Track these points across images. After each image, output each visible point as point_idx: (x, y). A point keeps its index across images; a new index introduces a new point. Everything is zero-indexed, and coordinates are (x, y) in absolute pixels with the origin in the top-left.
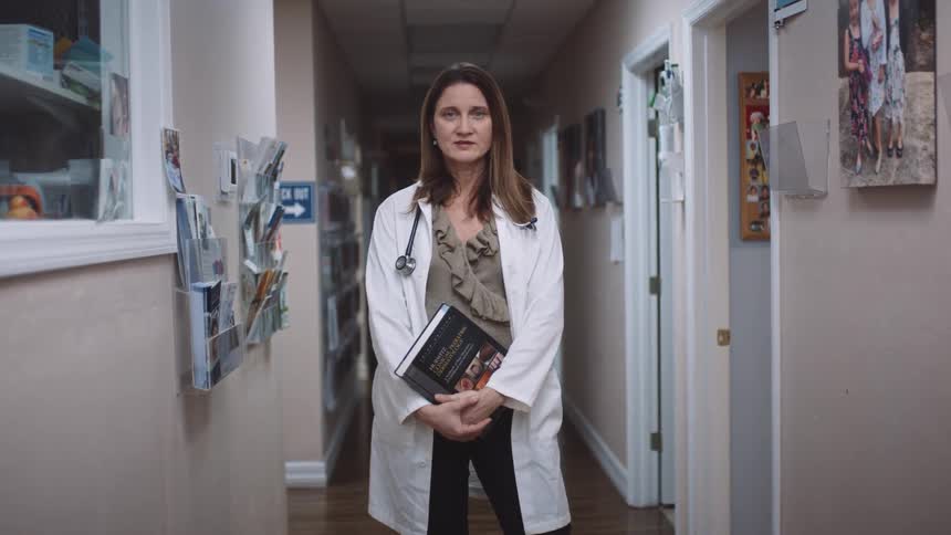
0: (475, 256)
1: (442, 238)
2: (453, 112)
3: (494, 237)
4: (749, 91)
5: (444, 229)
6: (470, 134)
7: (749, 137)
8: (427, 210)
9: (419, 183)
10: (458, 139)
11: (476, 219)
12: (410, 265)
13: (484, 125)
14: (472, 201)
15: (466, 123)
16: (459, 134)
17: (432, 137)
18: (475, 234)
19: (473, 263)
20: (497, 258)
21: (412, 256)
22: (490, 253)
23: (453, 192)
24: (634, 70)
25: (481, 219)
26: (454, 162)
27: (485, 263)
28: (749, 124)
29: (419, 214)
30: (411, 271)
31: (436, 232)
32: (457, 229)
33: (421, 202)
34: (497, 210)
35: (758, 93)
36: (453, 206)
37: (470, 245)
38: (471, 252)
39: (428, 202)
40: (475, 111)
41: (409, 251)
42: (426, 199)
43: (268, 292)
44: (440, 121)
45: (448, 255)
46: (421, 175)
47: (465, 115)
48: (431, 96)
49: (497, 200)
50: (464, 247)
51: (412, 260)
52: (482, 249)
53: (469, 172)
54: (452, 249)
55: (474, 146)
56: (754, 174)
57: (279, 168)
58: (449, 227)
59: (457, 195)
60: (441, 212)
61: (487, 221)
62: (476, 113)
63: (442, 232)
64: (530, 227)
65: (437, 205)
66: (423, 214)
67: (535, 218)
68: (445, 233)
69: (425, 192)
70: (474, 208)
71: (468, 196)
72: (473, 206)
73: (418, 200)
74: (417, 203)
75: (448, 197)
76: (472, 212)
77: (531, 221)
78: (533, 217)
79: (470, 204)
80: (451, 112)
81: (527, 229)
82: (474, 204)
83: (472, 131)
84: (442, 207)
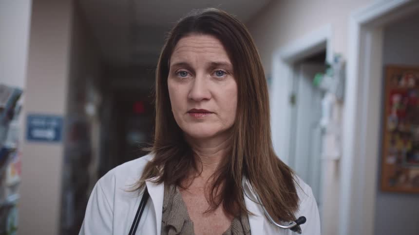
2: (188, 70)
4: (392, 78)
5: (177, 223)
6: (206, 99)
7: (390, 112)
8: (157, 193)
11: (220, 211)
15: (203, 85)
16: (192, 101)
23: (192, 170)
25: (228, 211)
28: (391, 103)
29: (146, 198)
31: (167, 228)
35: (399, 78)
39: (159, 182)
40: (214, 69)
42: (157, 178)
47: (200, 74)
56: (393, 142)
57: (16, 109)
58: (185, 222)
59: (197, 175)
60: (175, 197)
61: (236, 217)
62: (217, 72)
63: (174, 229)
64: (296, 229)
65: (172, 187)
66: (151, 199)
67: (300, 218)
68: (179, 231)
69: (157, 167)
70: (219, 195)
71: (211, 176)
72: (218, 193)
73: (146, 180)
74: (144, 183)
75: (184, 177)
76: (217, 201)
77: (296, 221)
78: (297, 216)
79: (213, 188)
80: (184, 70)
81: (291, 231)
82: (219, 191)
83: (208, 96)
84: (178, 190)
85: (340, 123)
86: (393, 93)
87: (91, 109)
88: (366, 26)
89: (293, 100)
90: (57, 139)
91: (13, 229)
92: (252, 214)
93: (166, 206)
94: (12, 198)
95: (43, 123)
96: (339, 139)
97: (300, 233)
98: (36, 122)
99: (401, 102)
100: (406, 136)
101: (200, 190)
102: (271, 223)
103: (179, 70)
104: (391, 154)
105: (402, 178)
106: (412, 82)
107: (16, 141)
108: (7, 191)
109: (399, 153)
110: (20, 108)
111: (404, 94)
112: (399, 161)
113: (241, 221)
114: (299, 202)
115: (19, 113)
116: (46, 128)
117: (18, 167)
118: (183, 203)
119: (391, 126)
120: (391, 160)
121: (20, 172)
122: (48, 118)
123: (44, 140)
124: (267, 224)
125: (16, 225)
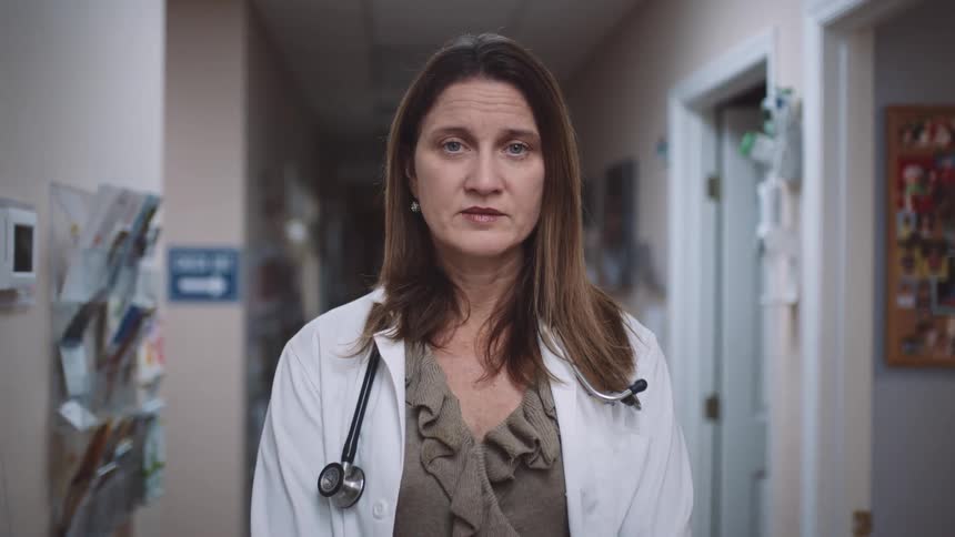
0: (505, 470)
1: (429, 425)
2: (462, 139)
3: (549, 425)
4: (901, 133)
5: (433, 401)
6: (497, 192)
7: (901, 204)
8: (394, 355)
9: (378, 295)
10: (469, 203)
11: (503, 379)
12: (352, 484)
13: (527, 173)
14: (494, 336)
15: (489, 166)
16: (473, 192)
17: (408, 195)
18: (504, 417)
19: (500, 485)
20: (555, 474)
21: (356, 462)
22: (540, 464)
23: (453, 314)
24: (693, 106)
25: (516, 378)
26: (456, 253)
27: (528, 485)
28: (901, 185)
29: (375, 363)
30: (355, 496)
31: (415, 410)
32: (463, 402)
33: (381, 340)
34: (555, 363)
35: (916, 135)
36: (452, 346)
37: (491, 443)
38: (496, 460)
39: (397, 338)
40: (508, 141)
41: (349, 451)
42: (392, 331)
43: (109, 458)
44: (428, 159)
45: (444, 467)
46: (383, 274)
47: (486, 147)
48: (412, 100)
49: (553, 338)
50: (479, 450)
51: (357, 473)
52: (524, 457)
53: (487, 276)
54: (450, 453)
55: (505, 220)
56: (909, 263)
57: (150, 235)
58: (445, 399)
59: (461, 322)
60: (424, 361)
61: (530, 387)
62: (511, 146)
63: (428, 409)
64: (631, 401)
65: (417, 345)
66: (385, 364)
67: (638, 382)
68: (436, 412)
69: (392, 314)
70: (500, 352)
71: (484, 324)
72: (498, 349)
73: (375, 335)
74: (372, 339)
75: (440, 327)
76: (496, 361)
77: (631, 388)
78: (633, 380)
79: (490, 343)
80: (456, 140)
81: (623, 405)
82: (500, 344)
83: (500, 186)
84: (427, 348)
85: (795, 230)
86: (904, 163)
87: (297, 232)
88: (835, 28)
89: (714, 188)
90: (229, 295)
91: (157, 466)
92: (558, 381)
93: (410, 376)
94: (149, 405)
95: (201, 264)
96: (795, 263)
97: (639, 408)
98: (186, 264)
99: (923, 181)
100: (934, 249)
101: (466, 347)
102: (590, 394)
103: (449, 140)
104: (905, 288)
105: (932, 337)
106: (943, 138)
107: (151, 296)
108: (142, 394)
109: (924, 285)
110: (158, 231)
111: (928, 162)
112: (922, 302)
113: (538, 393)
114: (635, 358)
115: (155, 240)
116: (207, 274)
117: (158, 345)
118: (439, 368)
119: (904, 232)
120: (906, 301)
121: (161, 358)
122: (210, 253)
123: (203, 297)
124: (584, 396)
125: (161, 457)
